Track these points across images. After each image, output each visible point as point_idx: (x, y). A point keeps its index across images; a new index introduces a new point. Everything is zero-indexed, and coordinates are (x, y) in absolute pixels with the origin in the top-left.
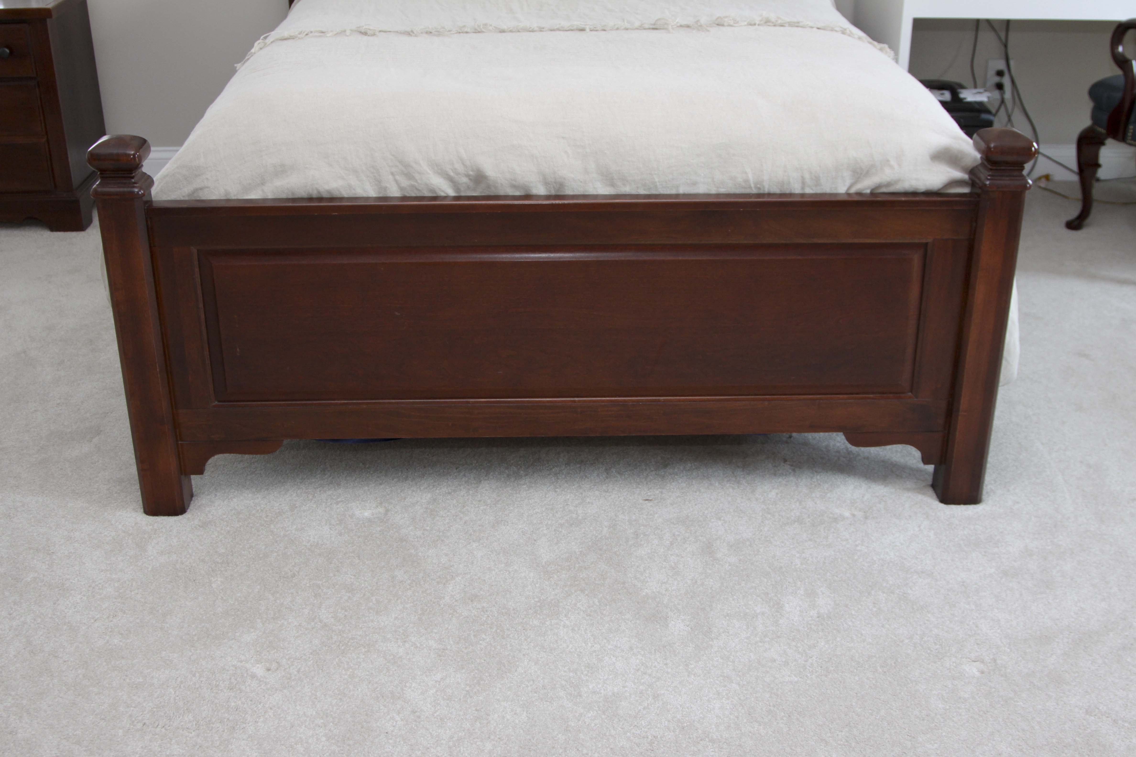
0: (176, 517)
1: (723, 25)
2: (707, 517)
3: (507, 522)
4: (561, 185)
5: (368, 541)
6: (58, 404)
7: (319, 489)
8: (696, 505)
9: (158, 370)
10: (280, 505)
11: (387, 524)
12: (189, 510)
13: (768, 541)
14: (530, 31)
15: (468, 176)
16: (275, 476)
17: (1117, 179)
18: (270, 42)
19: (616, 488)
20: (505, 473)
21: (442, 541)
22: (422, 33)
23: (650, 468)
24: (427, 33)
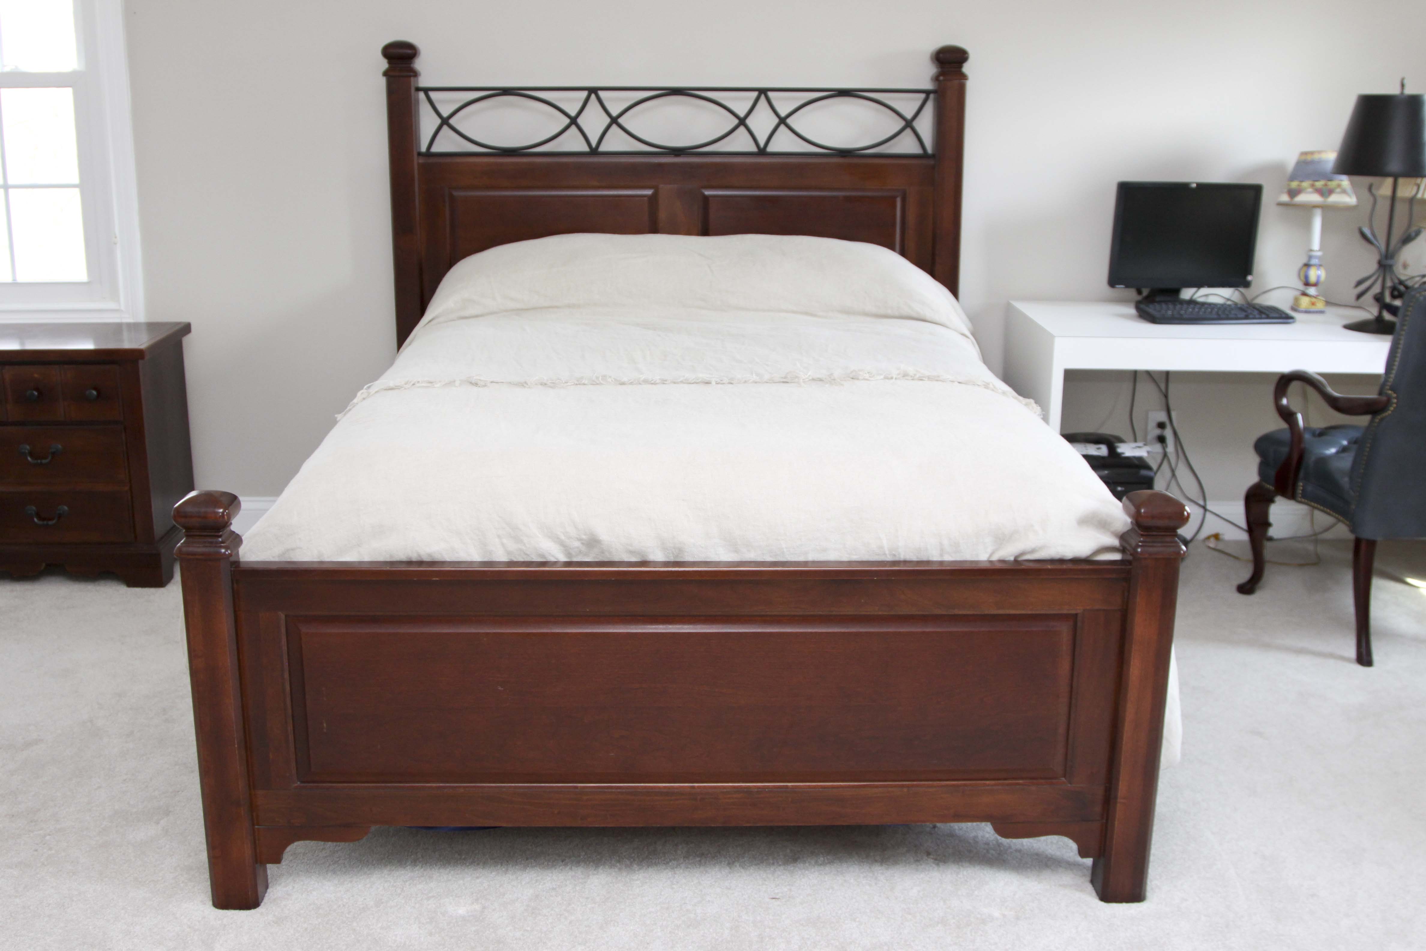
0: (248, 911)
1: (858, 379)
2: (840, 918)
3: (618, 923)
4: (681, 550)
5: (461, 943)
6: (125, 780)
7: (409, 882)
8: (828, 904)
9: (236, 746)
10: (365, 899)
11: (483, 923)
12: (262, 904)
13: (908, 945)
14: (652, 384)
15: (580, 540)
16: (360, 866)
17: (1291, 538)
18: (374, 392)
19: (740, 885)
20: (616, 867)
21: (544, 943)
22: (536, 384)
23: (778, 863)
24: (541, 384)
